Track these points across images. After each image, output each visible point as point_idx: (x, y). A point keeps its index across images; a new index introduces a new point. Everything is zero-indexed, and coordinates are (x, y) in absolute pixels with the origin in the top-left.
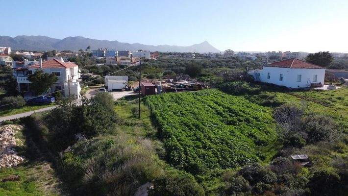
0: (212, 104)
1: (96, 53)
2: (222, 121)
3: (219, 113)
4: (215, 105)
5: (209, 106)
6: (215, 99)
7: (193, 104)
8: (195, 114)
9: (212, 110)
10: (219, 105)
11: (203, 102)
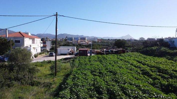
0: (135, 63)
1: (69, 39)
2: (153, 85)
3: (145, 73)
4: (139, 64)
5: (132, 64)
6: (137, 59)
7: (115, 63)
8: (115, 74)
9: (136, 69)
10: (144, 64)
11: (125, 61)
